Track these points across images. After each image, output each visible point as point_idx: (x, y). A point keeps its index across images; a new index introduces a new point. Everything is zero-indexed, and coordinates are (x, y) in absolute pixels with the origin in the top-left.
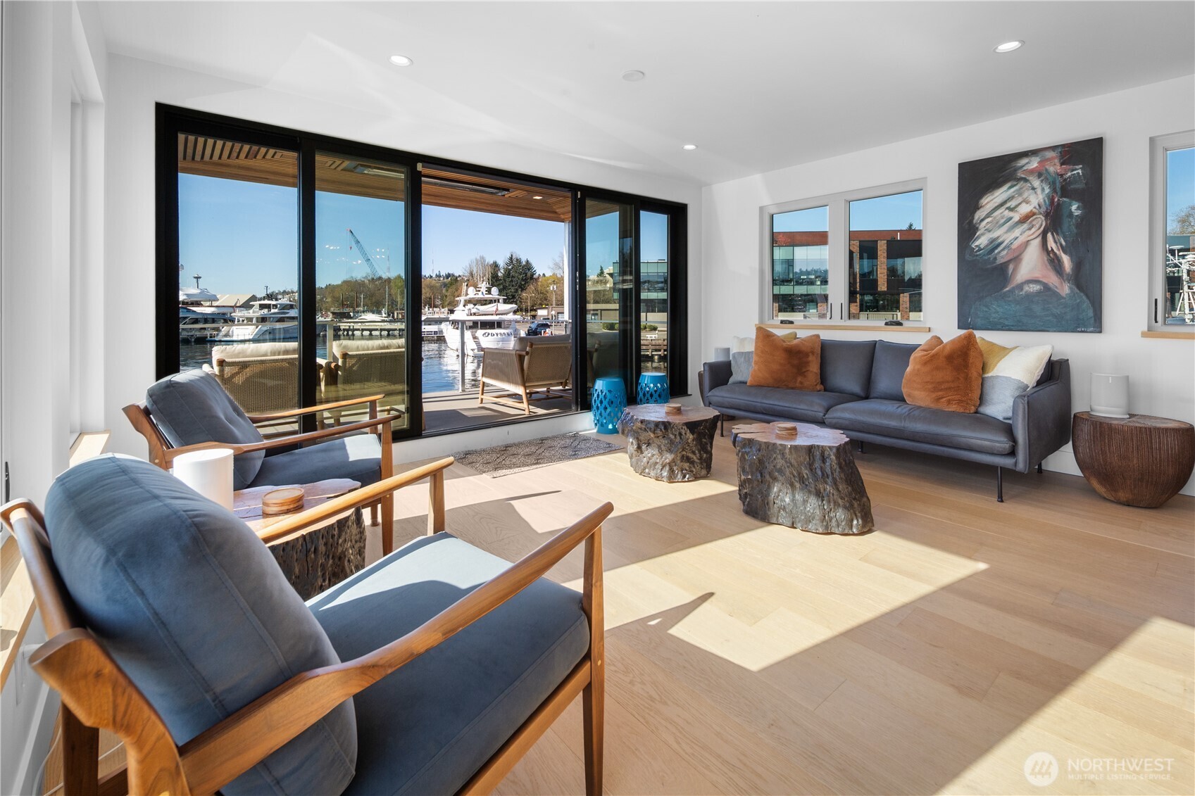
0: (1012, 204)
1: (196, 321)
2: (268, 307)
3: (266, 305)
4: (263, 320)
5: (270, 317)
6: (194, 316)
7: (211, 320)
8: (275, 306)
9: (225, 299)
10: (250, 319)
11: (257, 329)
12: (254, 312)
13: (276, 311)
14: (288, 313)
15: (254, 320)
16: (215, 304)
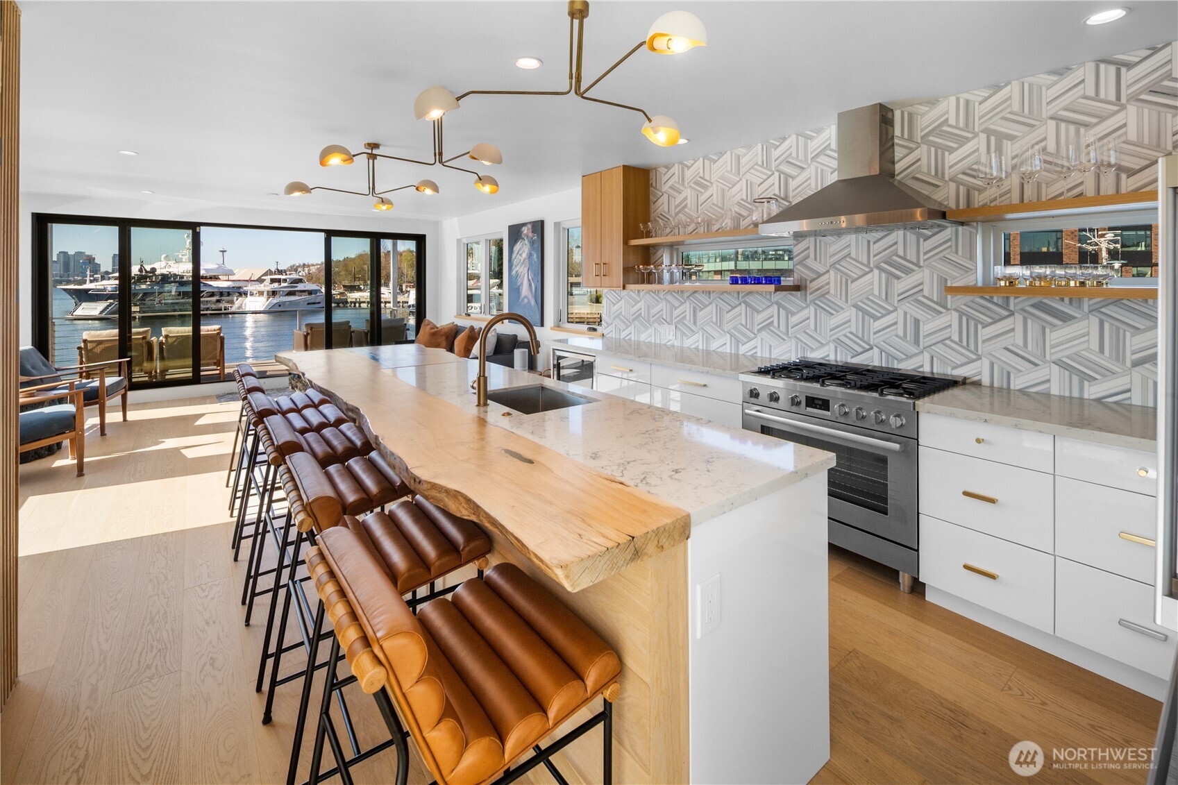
0: (520, 252)
1: (212, 294)
2: (279, 281)
3: (276, 279)
4: (274, 293)
5: (280, 291)
6: (210, 290)
7: (226, 294)
8: (285, 280)
9: (241, 274)
10: (261, 293)
11: (268, 302)
12: (265, 286)
13: (286, 284)
14: (297, 287)
15: (265, 293)
16: (231, 278)
